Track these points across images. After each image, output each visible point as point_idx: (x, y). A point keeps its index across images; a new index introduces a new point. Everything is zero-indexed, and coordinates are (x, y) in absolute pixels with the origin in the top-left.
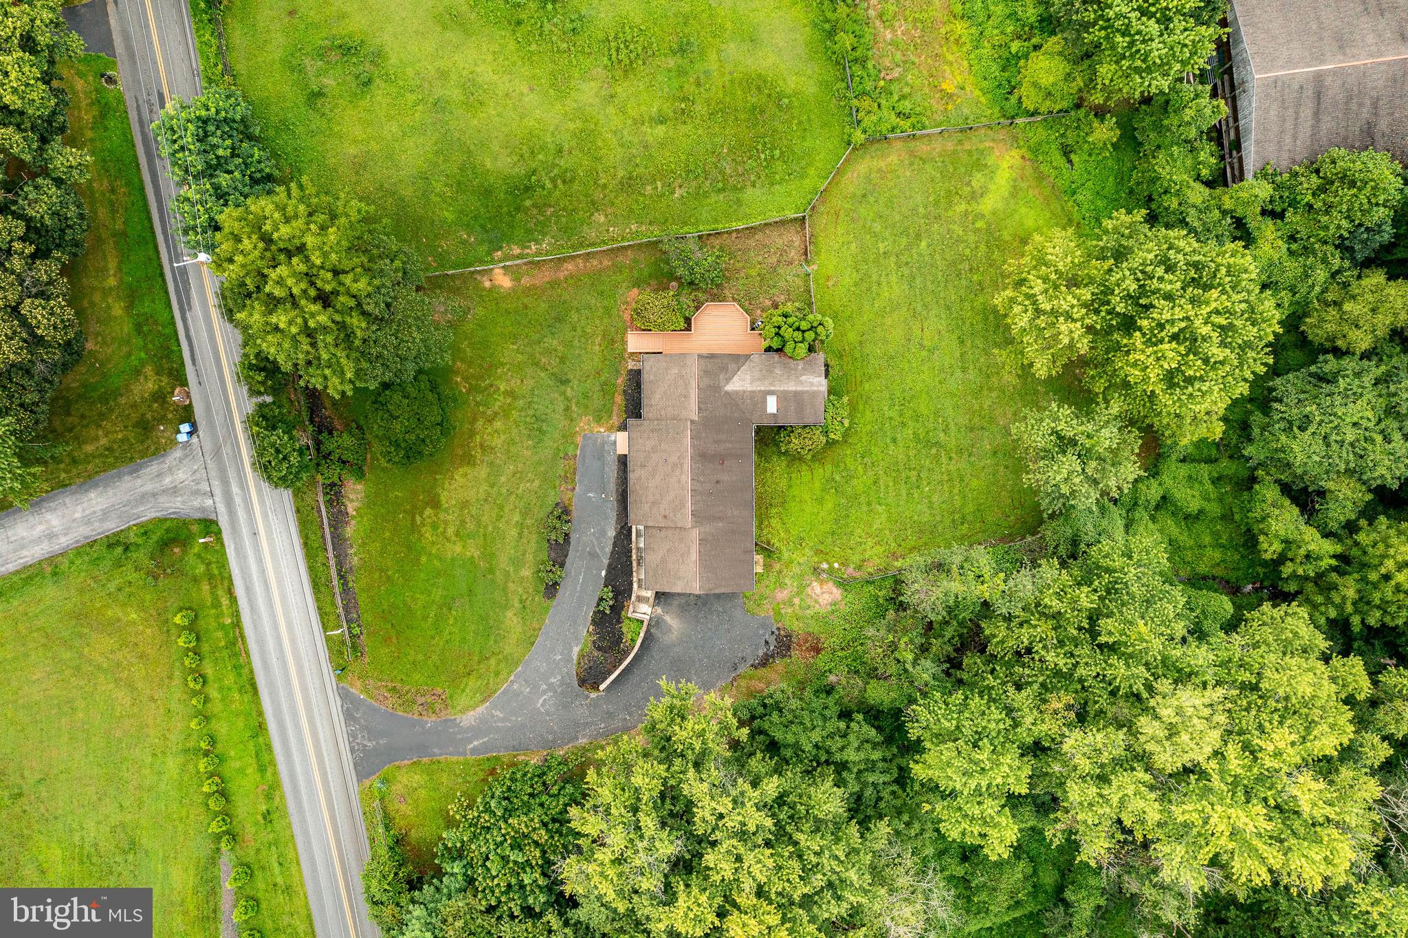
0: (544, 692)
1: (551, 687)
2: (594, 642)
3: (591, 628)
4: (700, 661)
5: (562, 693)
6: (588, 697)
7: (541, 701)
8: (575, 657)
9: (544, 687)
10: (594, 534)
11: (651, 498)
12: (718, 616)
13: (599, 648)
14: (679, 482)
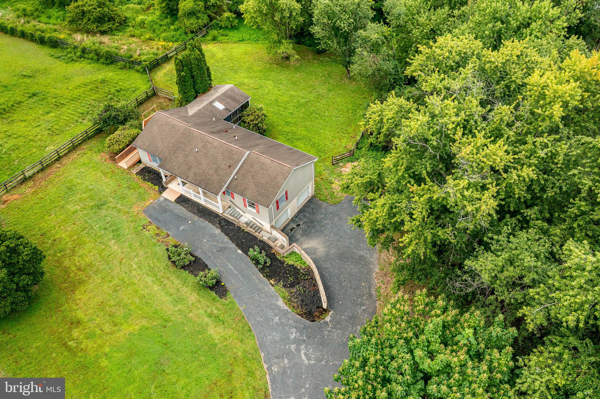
0: (298, 350)
1: (298, 342)
2: (284, 286)
3: (272, 282)
4: (351, 243)
5: (309, 337)
6: (327, 323)
7: (303, 357)
8: (286, 308)
9: (293, 347)
10: (208, 241)
11: (212, 172)
12: (326, 219)
13: (292, 285)
14: (215, 147)
